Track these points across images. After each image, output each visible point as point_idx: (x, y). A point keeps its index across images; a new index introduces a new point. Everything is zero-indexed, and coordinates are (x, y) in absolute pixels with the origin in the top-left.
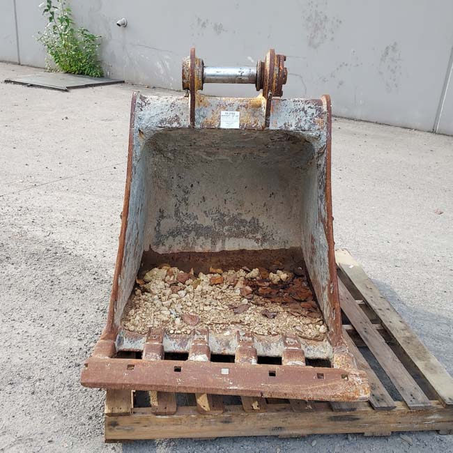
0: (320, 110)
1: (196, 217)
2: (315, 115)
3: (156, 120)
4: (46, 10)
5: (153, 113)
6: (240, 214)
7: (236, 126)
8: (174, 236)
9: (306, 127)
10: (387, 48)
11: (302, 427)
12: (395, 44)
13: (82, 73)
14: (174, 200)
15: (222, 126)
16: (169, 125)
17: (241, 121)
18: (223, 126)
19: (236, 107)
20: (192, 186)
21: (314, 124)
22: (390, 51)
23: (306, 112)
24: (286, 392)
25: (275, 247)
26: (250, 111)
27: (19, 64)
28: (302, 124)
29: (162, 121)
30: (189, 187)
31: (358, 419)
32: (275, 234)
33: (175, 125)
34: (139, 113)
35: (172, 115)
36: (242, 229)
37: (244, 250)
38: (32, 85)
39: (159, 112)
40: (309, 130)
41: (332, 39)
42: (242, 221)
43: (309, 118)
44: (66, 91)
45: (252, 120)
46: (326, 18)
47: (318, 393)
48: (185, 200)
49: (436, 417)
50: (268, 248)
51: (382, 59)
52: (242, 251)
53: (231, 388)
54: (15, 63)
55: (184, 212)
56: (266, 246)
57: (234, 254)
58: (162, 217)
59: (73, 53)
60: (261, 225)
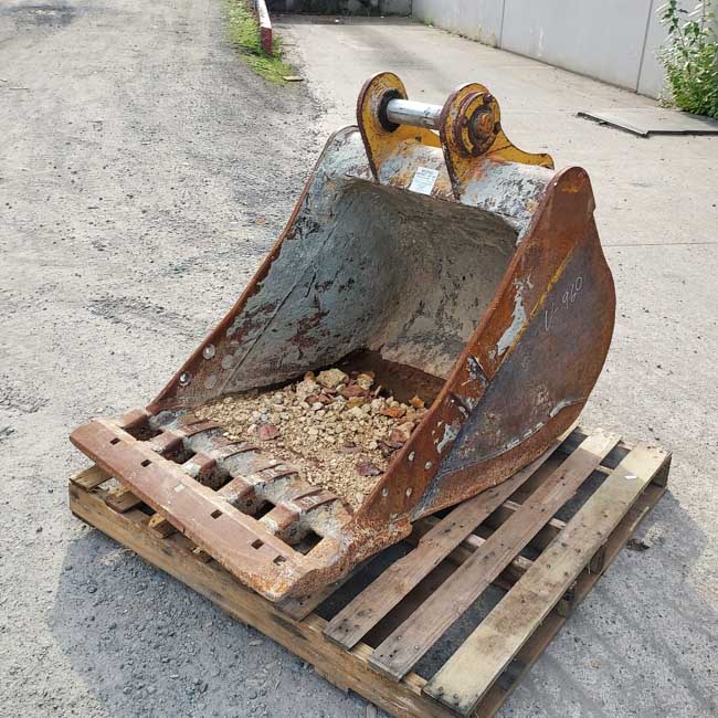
0: (541, 188)
1: (460, 326)
2: (531, 195)
3: (346, 166)
4: (667, 16)
7: (428, 191)
8: (416, 342)
9: (512, 211)
11: (241, 609)
13: (703, 113)
14: (440, 293)
15: (410, 189)
16: (357, 175)
17: (436, 185)
18: (413, 188)
20: (464, 278)
21: (524, 209)
23: (520, 189)
24: (205, 540)
27: (636, 92)
28: (509, 204)
29: (352, 168)
30: (461, 279)
31: (305, 639)
33: (363, 176)
38: (606, 123)
39: (354, 155)
43: (521, 197)
44: (644, 136)
45: (448, 187)
47: (232, 561)
48: (454, 296)
49: (409, 702)
53: (164, 507)
54: (631, 91)
55: (449, 314)
58: (420, 312)
59: (699, 81)
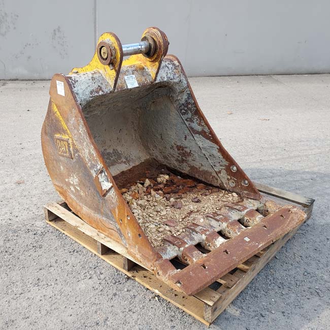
0: (174, 64)
2: (173, 68)
3: (88, 93)
5: (83, 87)
6: (105, 150)
7: (136, 85)
9: (172, 77)
10: (54, 30)
12: (59, 27)
16: (96, 94)
17: (138, 81)
18: (130, 87)
19: (131, 72)
21: (175, 74)
22: (57, 33)
23: (168, 67)
24: (280, 233)
25: (137, 163)
26: (140, 72)
28: (169, 75)
29: (91, 93)
32: (131, 156)
33: (101, 93)
34: (75, 90)
35: (96, 86)
36: (112, 159)
37: (123, 171)
39: (87, 85)
40: (174, 78)
41: (15, 28)
42: (108, 154)
43: (171, 70)
45: (143, 79)
46: (6, 14)
50: (134, 165)
51: (53, 39)
52: (123, 173)
53: (260, 246)
56: (132, 165)
57: (120, 176)
60: (120, 152)
